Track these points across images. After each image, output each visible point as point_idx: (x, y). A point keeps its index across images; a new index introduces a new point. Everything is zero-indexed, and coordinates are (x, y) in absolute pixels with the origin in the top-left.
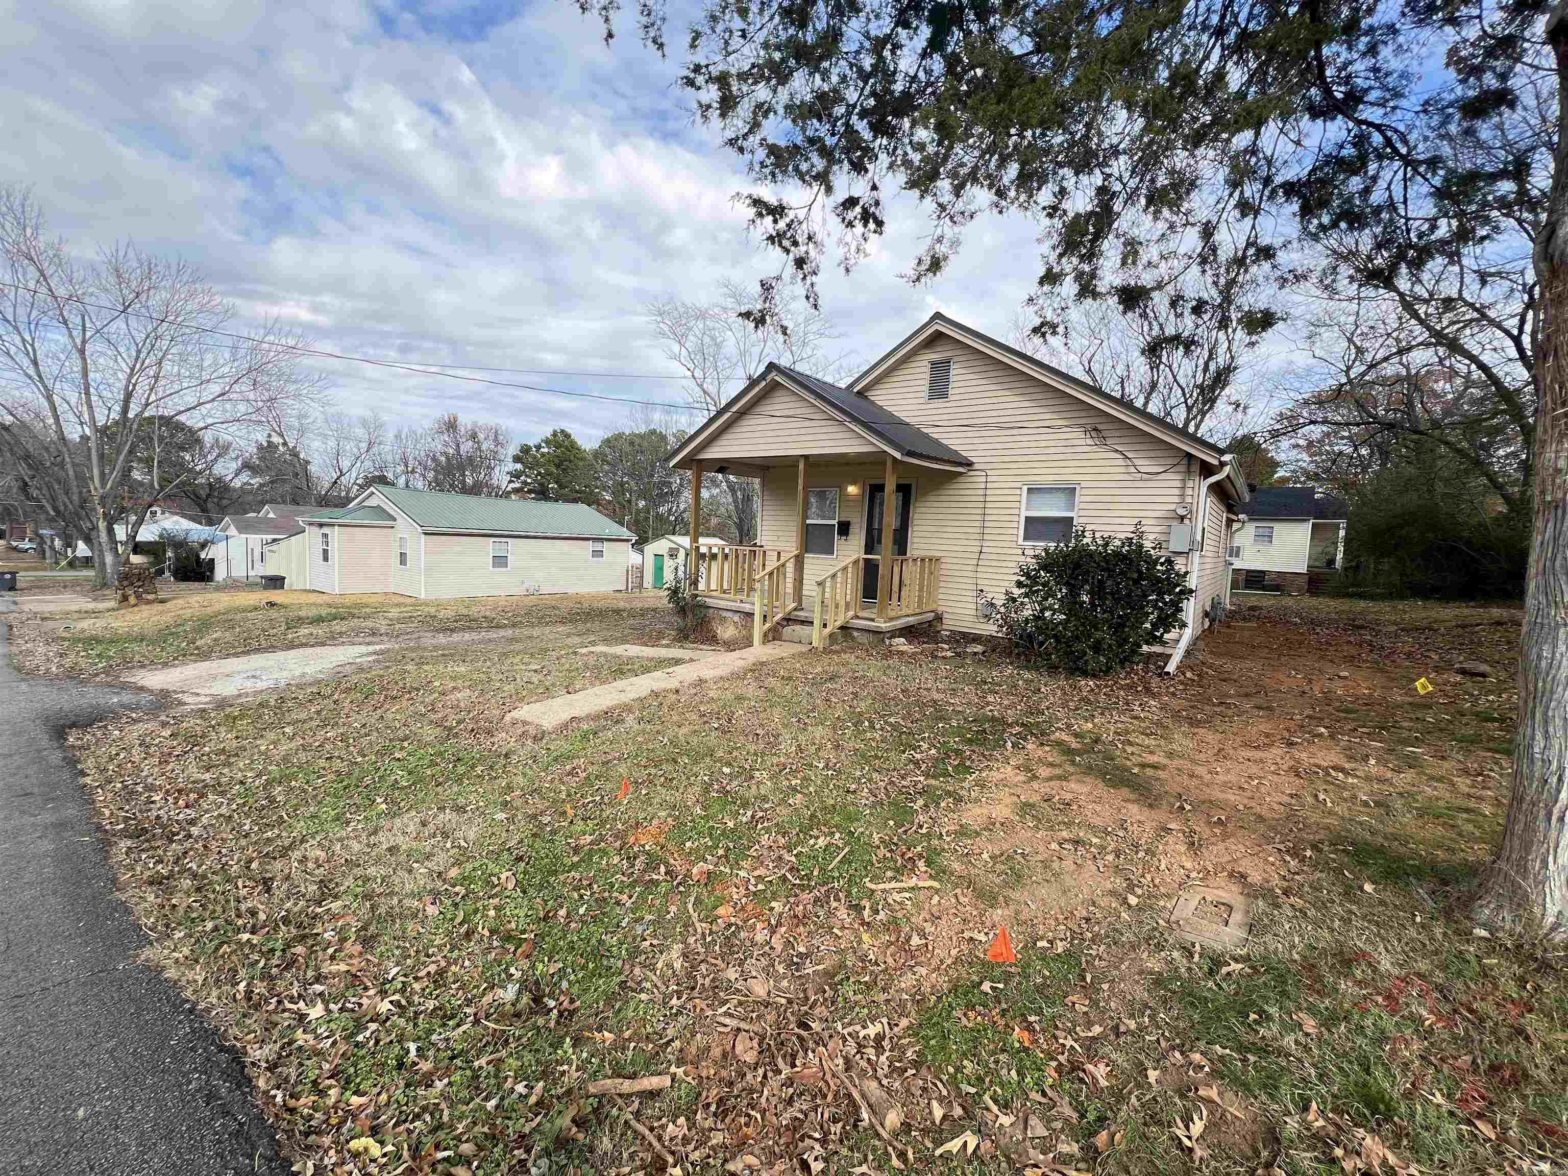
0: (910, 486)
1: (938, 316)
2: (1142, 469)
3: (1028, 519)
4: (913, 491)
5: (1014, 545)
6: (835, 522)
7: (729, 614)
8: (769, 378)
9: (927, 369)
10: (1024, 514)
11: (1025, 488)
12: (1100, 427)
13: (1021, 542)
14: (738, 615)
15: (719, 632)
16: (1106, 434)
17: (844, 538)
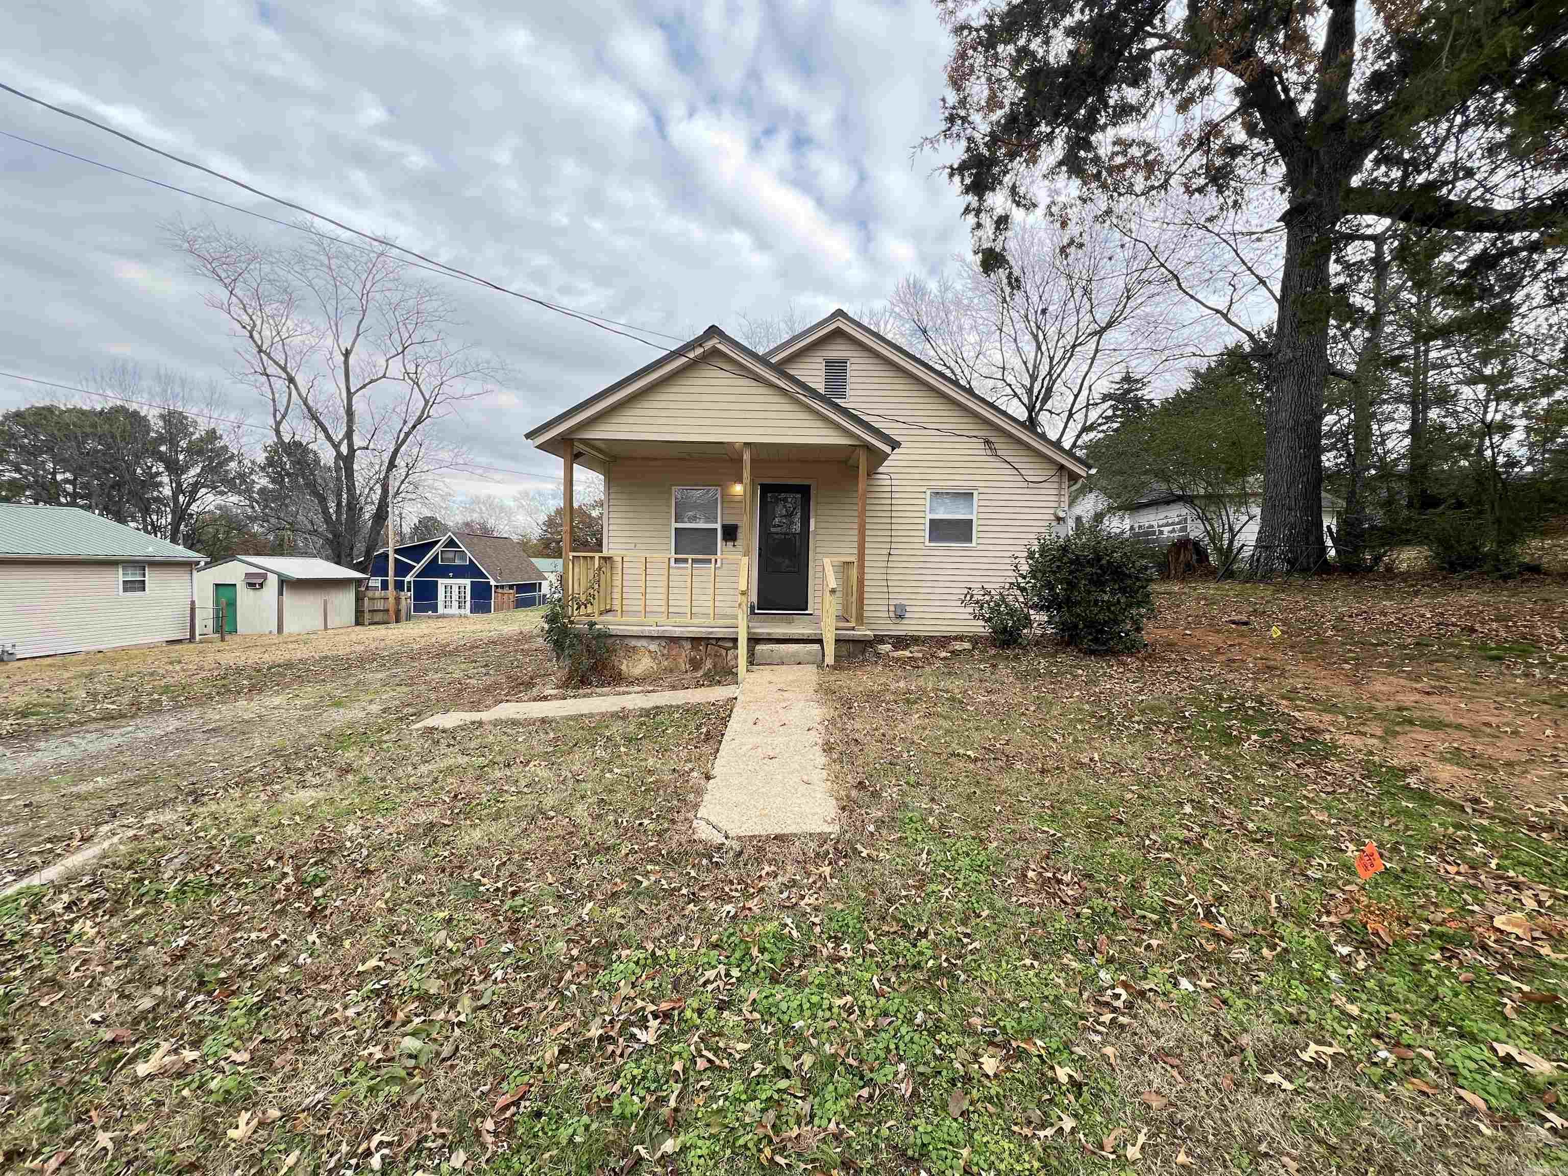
0: (809, 487)
1: (840, 312)
2: (1029, 479)
3: (933, 521)
4: (813, 492)
5: (921, 546)
6: (718, 526)
7: (644, 643)
8: (709, 345)
9: (823, 367)
10: (930, 516)
11: (928, 492)
12: (991, 439)
13: (927, 544)
14: (657, 642)
15: (624, 667)
16: (997, 446)
17: (732, 544)
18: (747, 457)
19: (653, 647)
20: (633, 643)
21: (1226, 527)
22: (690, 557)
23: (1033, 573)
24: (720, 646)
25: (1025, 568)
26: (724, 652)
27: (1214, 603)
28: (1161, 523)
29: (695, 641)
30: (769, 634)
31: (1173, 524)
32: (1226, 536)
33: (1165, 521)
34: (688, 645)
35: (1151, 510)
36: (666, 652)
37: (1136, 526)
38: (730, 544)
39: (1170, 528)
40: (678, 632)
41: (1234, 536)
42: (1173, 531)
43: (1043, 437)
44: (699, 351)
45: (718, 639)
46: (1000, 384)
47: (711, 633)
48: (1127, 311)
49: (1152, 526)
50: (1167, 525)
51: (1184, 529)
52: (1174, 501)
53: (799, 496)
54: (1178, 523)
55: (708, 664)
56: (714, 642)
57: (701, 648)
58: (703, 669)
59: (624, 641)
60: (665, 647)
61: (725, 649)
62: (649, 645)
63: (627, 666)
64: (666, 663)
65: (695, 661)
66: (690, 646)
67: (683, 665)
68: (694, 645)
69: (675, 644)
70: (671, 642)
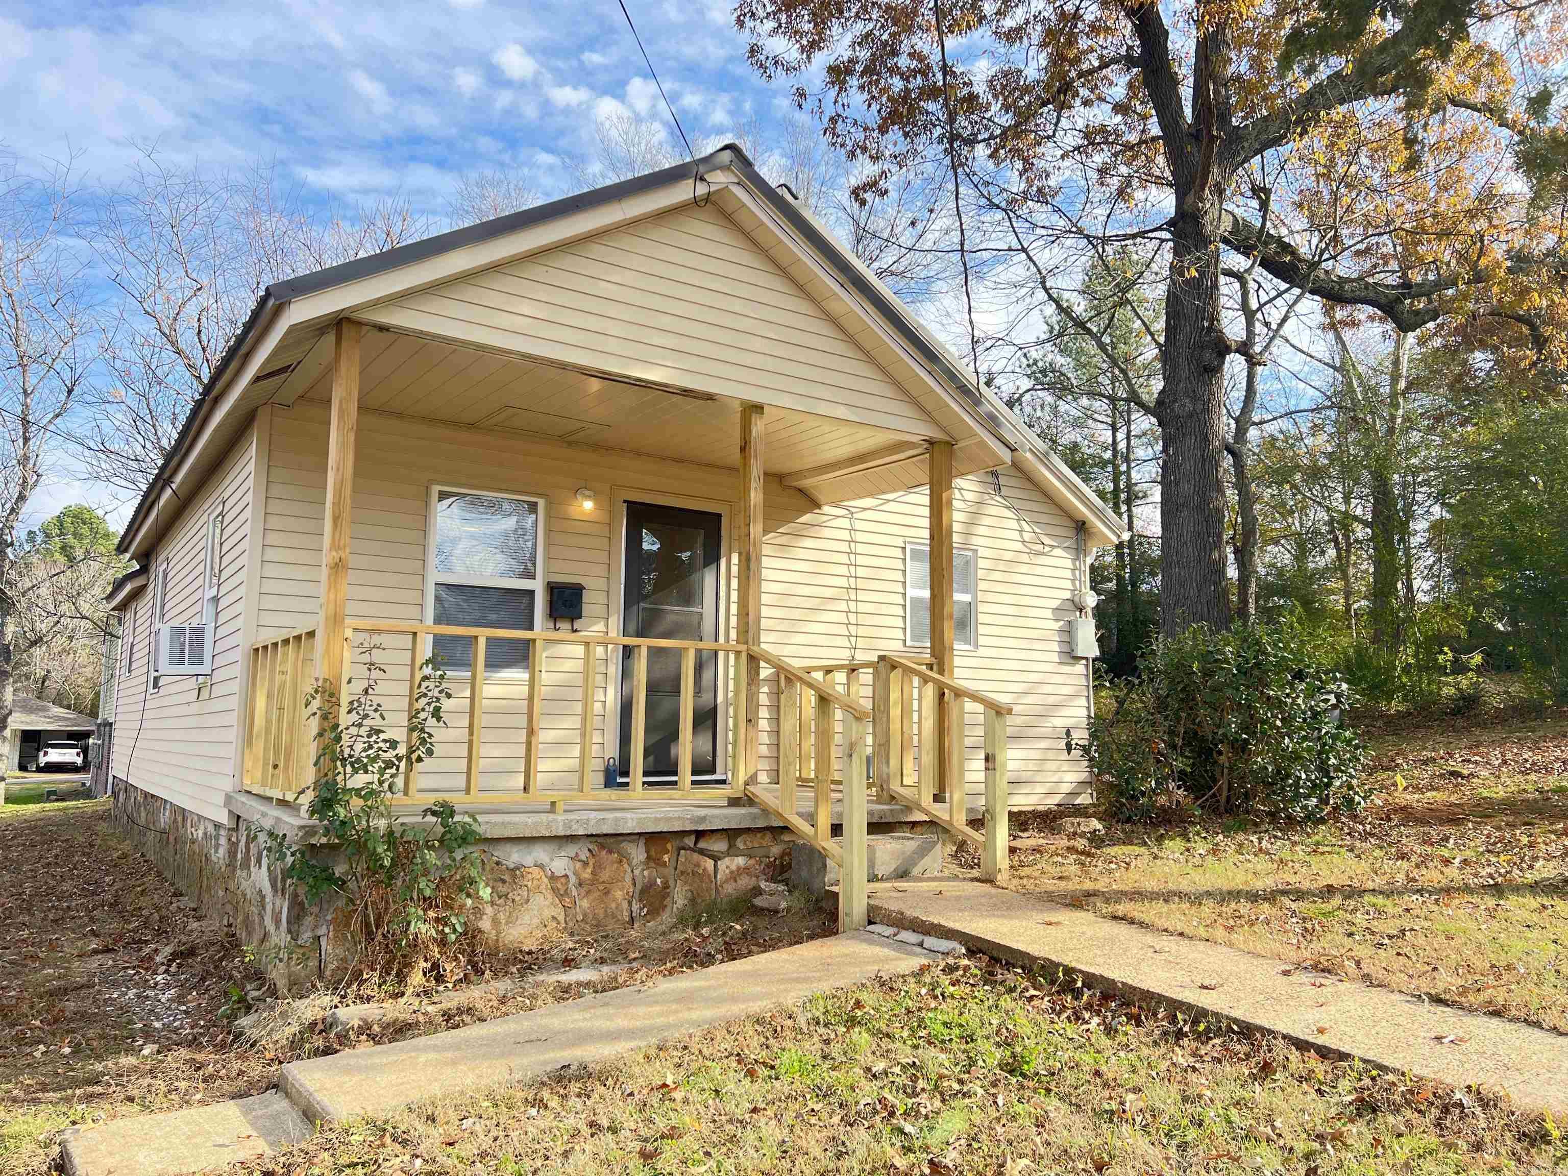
0: (719, 516)
4: (725, 530)
5: (900, 647)
6: (537, 586)
7: (543, 853)
13: (909, 642)
14: (571, 850)
15: (486, 925)
17: (567, 626)
19: (560, 864)
20: (514, 856)
24: (703, 851)
26: (710, 863)
29: (656, 842)
34: (638, 853)
36: (587, 874)
38: (565, 625)
45: (700, 835)
47: (703, 819)
55: (680, 898)
56: (690, 841)
57: (666, 858)
58: (668, 910)
59: (499, 853)
60: (585, 864)
61: (710, 857)
62: (552, 860)
63: (495, 921)
64: (585, 903)
65: (652, 892)
66: (643, 856)
67: (625, 905)
68: (653, 853)
69: (610, 852)
70: (602, 847)
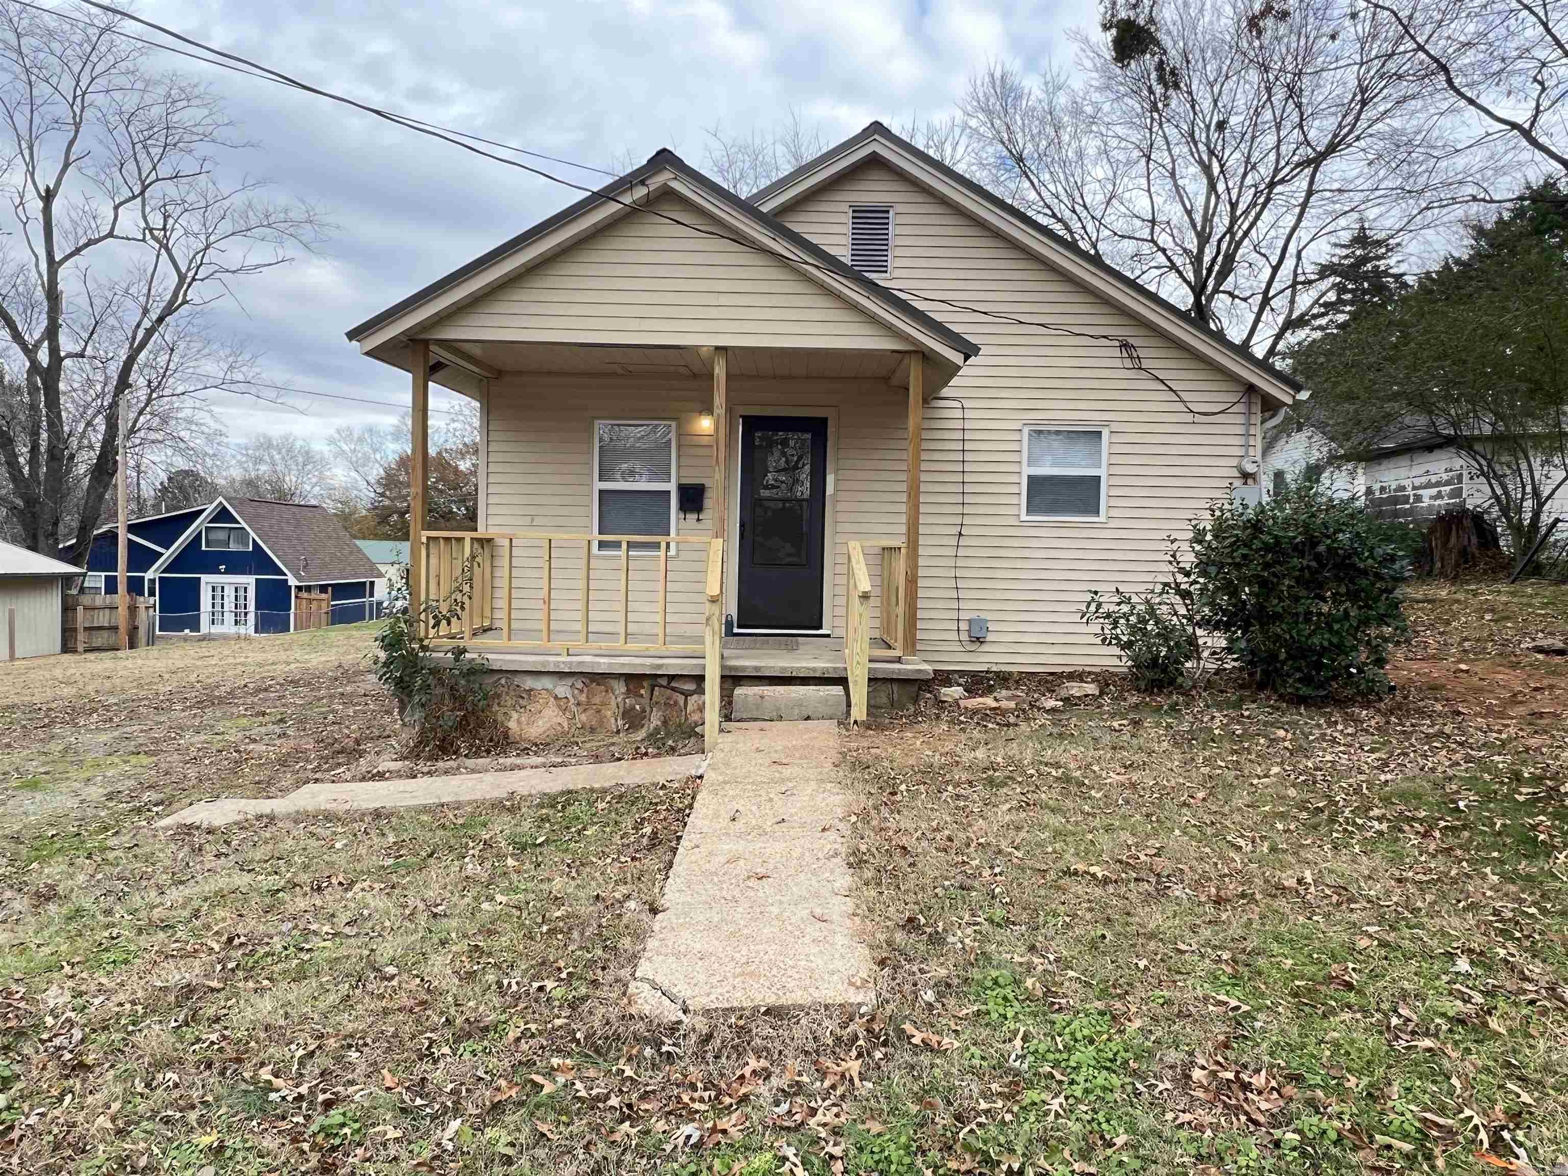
0: (824, 421)
1: (877, 128)
2: (1195, 407)
3: (1033, 481)
4: (831, 430)
5: (1014, 521)
6: (672, 487)
7: (546, 683)
8: (656, 182)
9: (848, 219)
10: (1028, 471)
11: (1026, 430)
12: (1131, 341)
13: (1024, 517)
14: (570, 681)
15: (512, 724)
16: (1142, 353)
17: (695, 516)
18: (720, 370)
19: (563, 689)
20: (529, 683)
21: (1529, 489)
22: (625, 539)
23: (1203, 566)
24: (673, 689)
25: (1188, 559)
26: (681, 699)
27: (1508, 618)
28: (1417, 482)
29: (633, 680)
30: (757, 669)
31: (1438, 484)
32: (1528, 504)
33: (1424, 480)
34: (620, 688)
35: (1404, 461)
36: (583, 698)
37: (1376, 487)
38: (691, 517)
39: (1434, 491)
40: (603, 664)
41: (1541, 505)
42: (1439, 496)
43: (1219, 337)
44: (640, 192)
45: (672, 678)
46: (1146, 248)
47: (660, 666)
48: (1362, 124)
49: (1403, 488)
50: (1429, 485)
51: (1457, 493)
52: (1440, 446)
53: (808, 436)
54: (1447, 483)
55: (655, 720)
56: (664, 682)
57: (643, 692)
58: (645, 728)
59: (517, 680)
60: (581, 691)
61: (682, 693)
62: (555, 687)
63: (519, 722)
64: (583, 717)
65: (632, 713)
66: (623, 689)
67: (613, 720)
68: (631, 687)
69: (598, 684)
70: (592, 681)
